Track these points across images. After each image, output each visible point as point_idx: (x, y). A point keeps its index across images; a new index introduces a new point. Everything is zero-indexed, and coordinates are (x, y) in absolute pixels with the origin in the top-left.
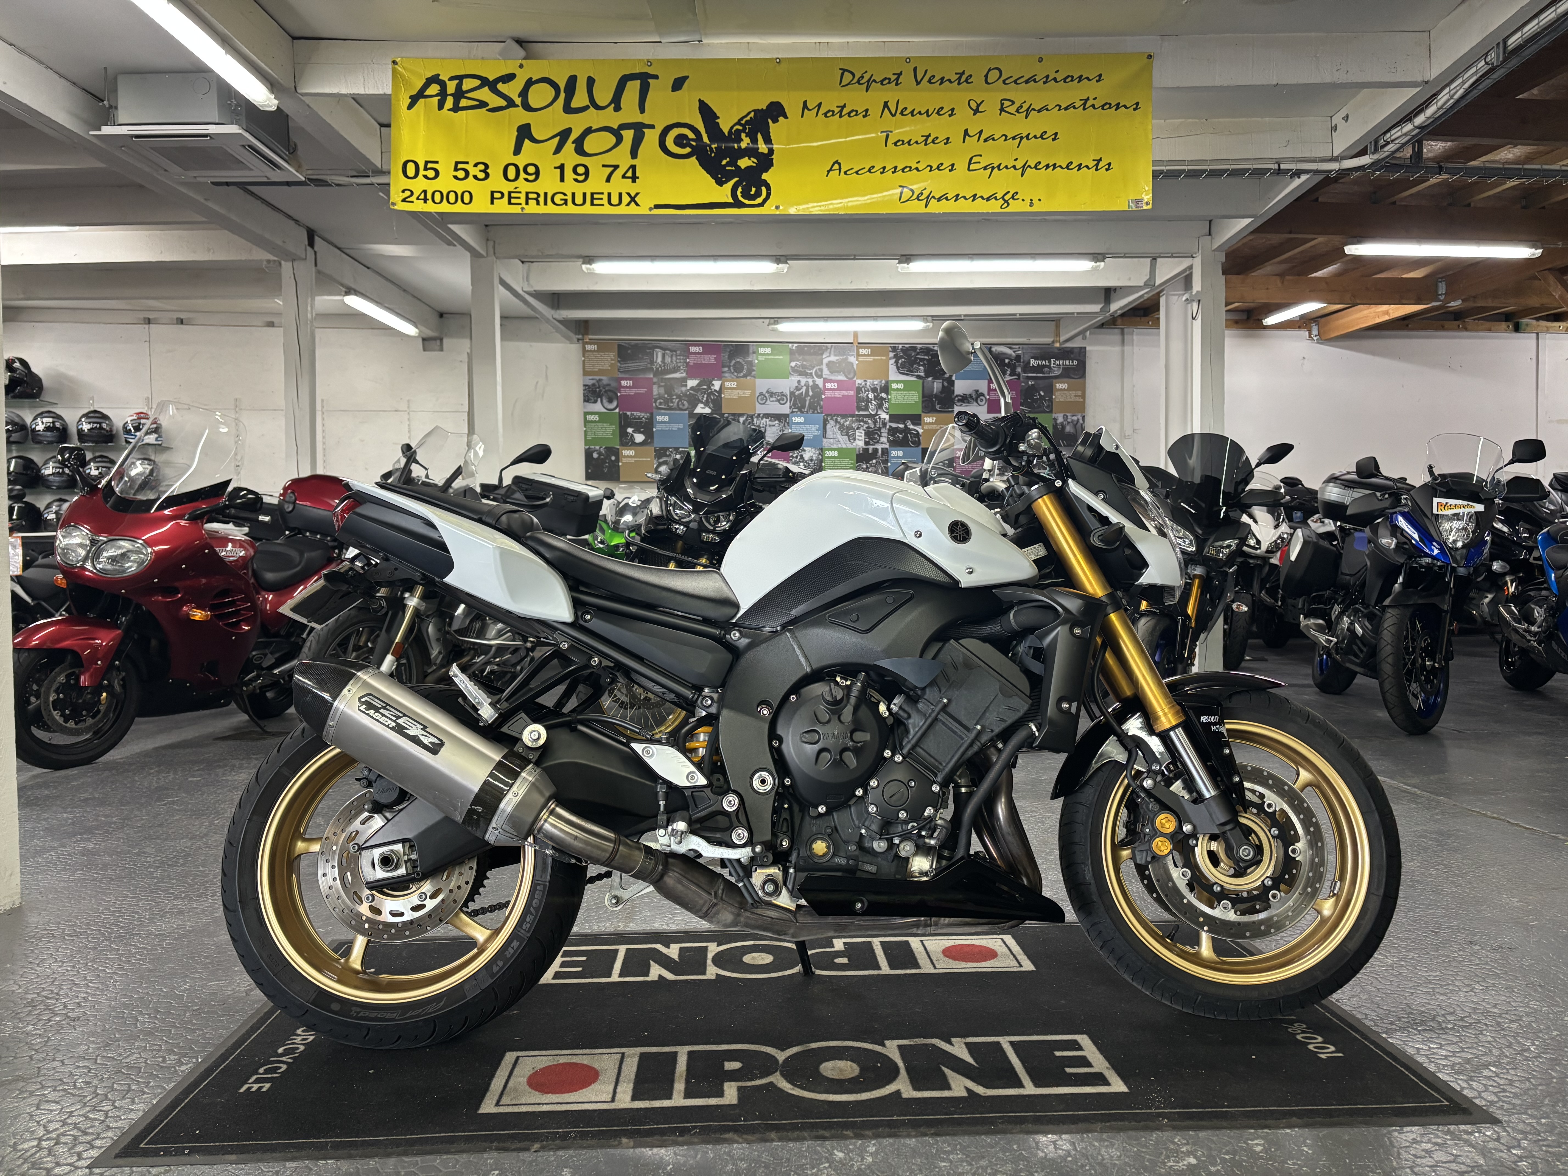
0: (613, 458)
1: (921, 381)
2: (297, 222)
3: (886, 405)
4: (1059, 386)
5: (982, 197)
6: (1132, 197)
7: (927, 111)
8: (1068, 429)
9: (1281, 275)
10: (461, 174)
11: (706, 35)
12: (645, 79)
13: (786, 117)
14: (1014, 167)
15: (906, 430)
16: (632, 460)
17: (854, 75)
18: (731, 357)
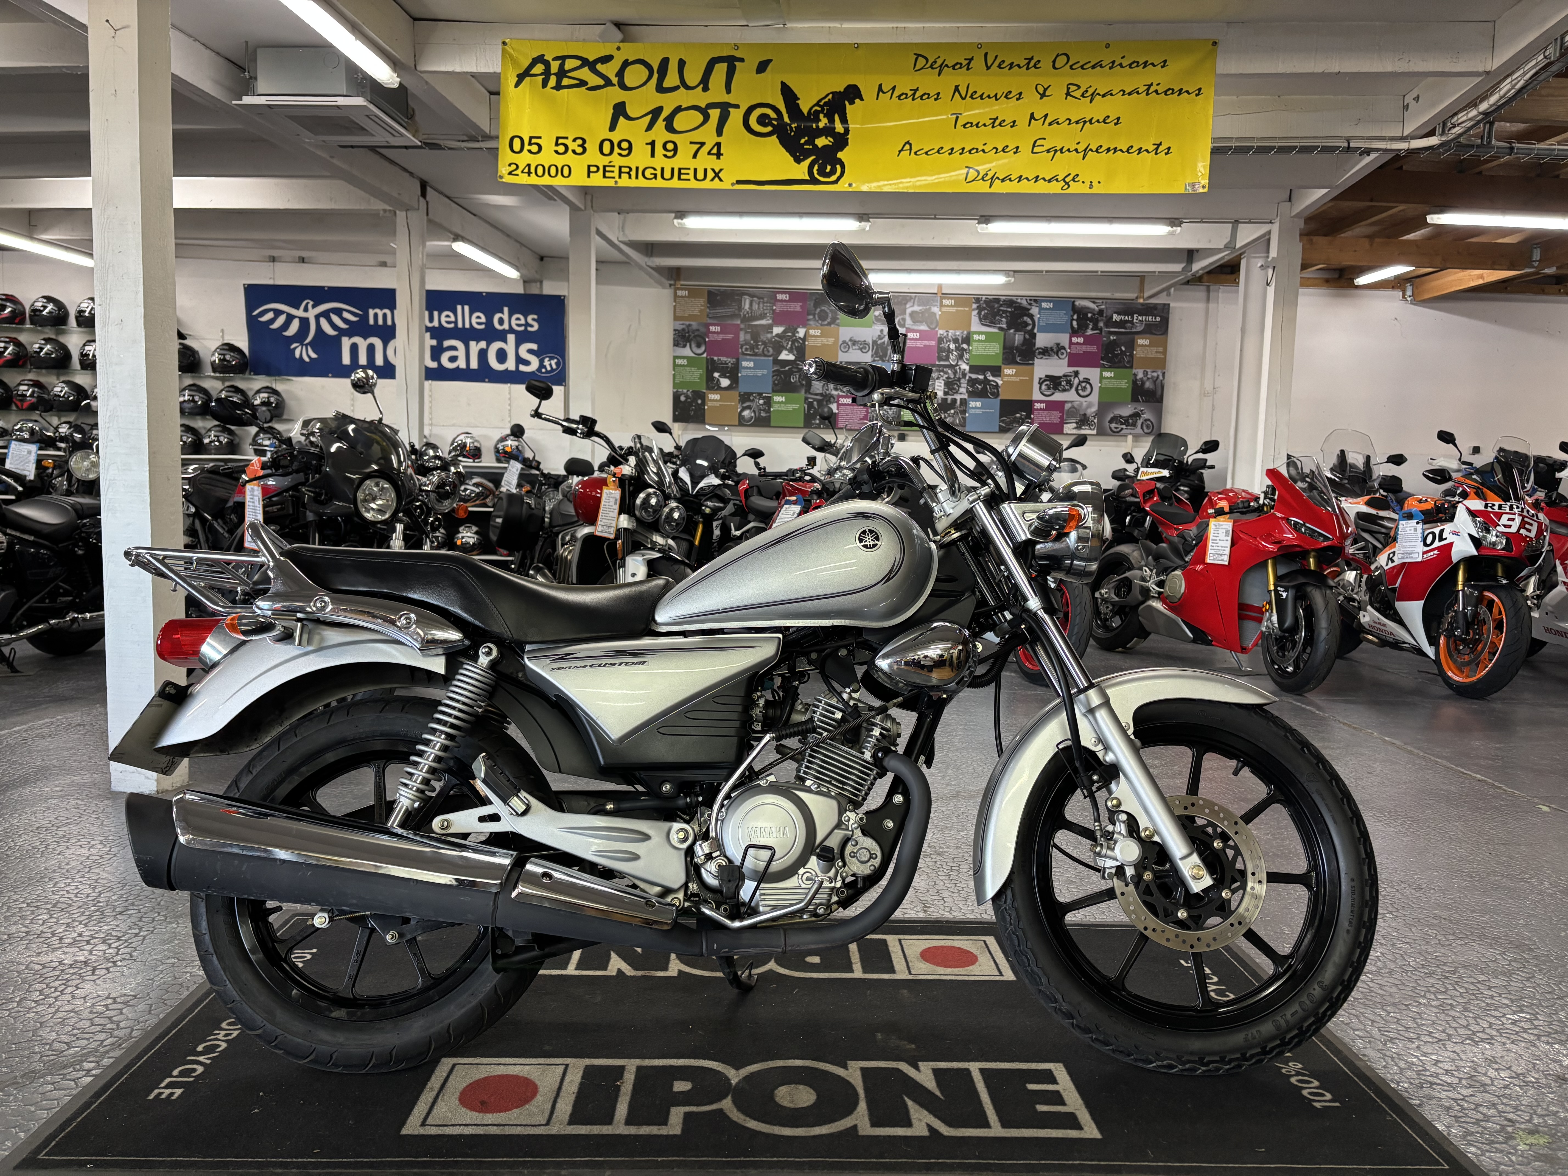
0: (699, 402)
1: (1002, 333)
2: (411, 174)
3: (966, 356)
4: (1140, 342)
5: (1044, 179)
6: (1189, 180)
7: (996, 95)
8: (1148, 385)
9: (1371, 237)
10: (561, 149)
11: (790, 21)
12: (732, 62)
13: (862, 99)
14: (1076, 150)
15: (986, 381)
16: (717, 404)
17: (927, 60)
18: (816, 306)
